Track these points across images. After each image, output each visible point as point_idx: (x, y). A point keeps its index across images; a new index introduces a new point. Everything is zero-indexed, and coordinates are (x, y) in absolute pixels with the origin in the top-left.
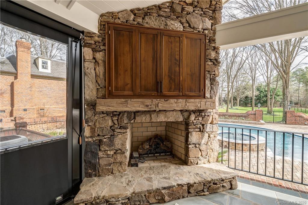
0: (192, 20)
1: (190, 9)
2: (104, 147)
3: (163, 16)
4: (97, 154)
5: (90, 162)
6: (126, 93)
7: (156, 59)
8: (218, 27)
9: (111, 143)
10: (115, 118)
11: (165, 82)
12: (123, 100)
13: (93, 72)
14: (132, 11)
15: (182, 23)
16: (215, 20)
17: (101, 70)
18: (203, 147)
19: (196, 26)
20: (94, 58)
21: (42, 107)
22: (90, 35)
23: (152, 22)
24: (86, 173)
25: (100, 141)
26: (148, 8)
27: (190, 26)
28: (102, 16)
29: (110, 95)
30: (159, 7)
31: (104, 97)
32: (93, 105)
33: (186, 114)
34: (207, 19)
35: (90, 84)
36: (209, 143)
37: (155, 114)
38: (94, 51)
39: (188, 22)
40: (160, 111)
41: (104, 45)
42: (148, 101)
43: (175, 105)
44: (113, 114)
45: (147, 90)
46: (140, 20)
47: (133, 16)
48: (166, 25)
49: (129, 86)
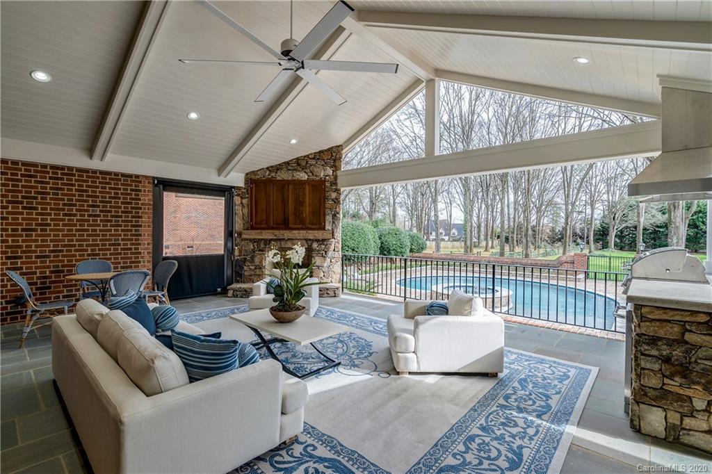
0: (315, 169)
1: (313, 162)
2: (247, 263)
3: (290, 170)
4: (243, 268)
5: (238, 272)
6: (263, 226)
7: (284, 203)
8: (339, 173)
9: (252, 261)
10: (255, 244)
11: (291, 218)
12: (259, 231)
13: (241, 212)
14: (267, 168)
15: (307, 173)
16: (336, 168)
17: (246, 211)
18: (325, 269)
19: (318, 174)
20: (242, 203)
21: (191, 243)
22: (239, 188)
23: (283, 175)
24: (236, 280)
25: (245, 259)
26: (279, 165)
27: (313, 174)
28: (247, 174)
29: (252, 228)
30: (287, 163)
31: (247, 229)
32: (240, 234)
33: (310, 242)
34: (328, 168)
35: (239, 220)
36: (331, 267)
37: (284, 241)
38: (242, 198)
39: (311, 172)
40: (289, 239)
41: (248, 194)
42: (276, 232)
43: (297, 235)
44: (253, 241)
45: (278, 224)
46: (273, 174)
47: (268, 172)
48: (293, 176)
49: (265, 222)
